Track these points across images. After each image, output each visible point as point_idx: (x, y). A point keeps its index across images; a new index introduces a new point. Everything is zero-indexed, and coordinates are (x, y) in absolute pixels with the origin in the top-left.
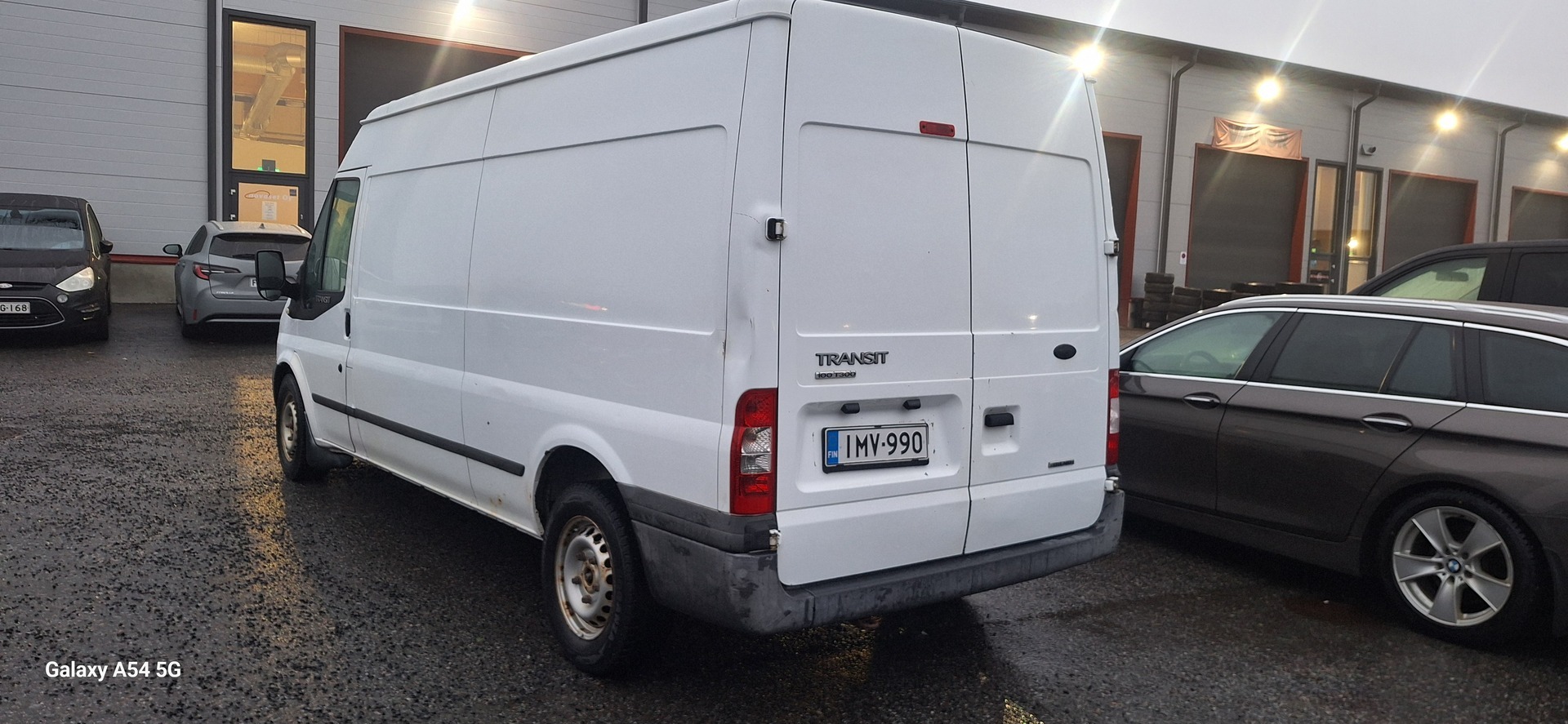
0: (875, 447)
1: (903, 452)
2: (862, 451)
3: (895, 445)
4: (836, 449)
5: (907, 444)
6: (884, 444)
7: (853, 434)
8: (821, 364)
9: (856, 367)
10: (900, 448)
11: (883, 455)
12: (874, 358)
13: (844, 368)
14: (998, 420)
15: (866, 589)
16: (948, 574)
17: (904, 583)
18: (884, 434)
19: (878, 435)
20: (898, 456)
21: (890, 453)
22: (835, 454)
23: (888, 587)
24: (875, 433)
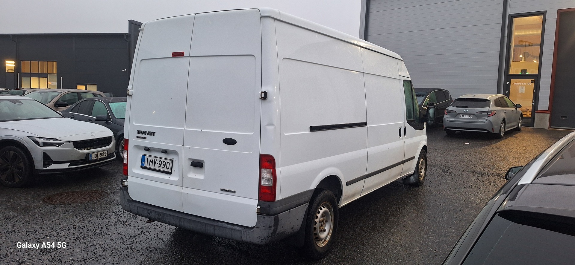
0: (155, 163)
1: (163, 168)
2: (151, 164)
3: (161, 164)
4: (144, 162)
5: (165, 165)
6: (157, 163)
7: (149, 158)
8: (138, 133)
9: (147, 136)
10: (162, 166)
11: (157, 167)
12: (152, 134)
13: (143, 136)
14: (197, 164)
15: (145, 208)
16: (170, 215)
17: (156, 212)
18: (158, 160)
19: (156, 160)
20: (161, 169)
21: (159, 167)
22: (144, 163)
23: (151, 211)
24: (156, 159)
